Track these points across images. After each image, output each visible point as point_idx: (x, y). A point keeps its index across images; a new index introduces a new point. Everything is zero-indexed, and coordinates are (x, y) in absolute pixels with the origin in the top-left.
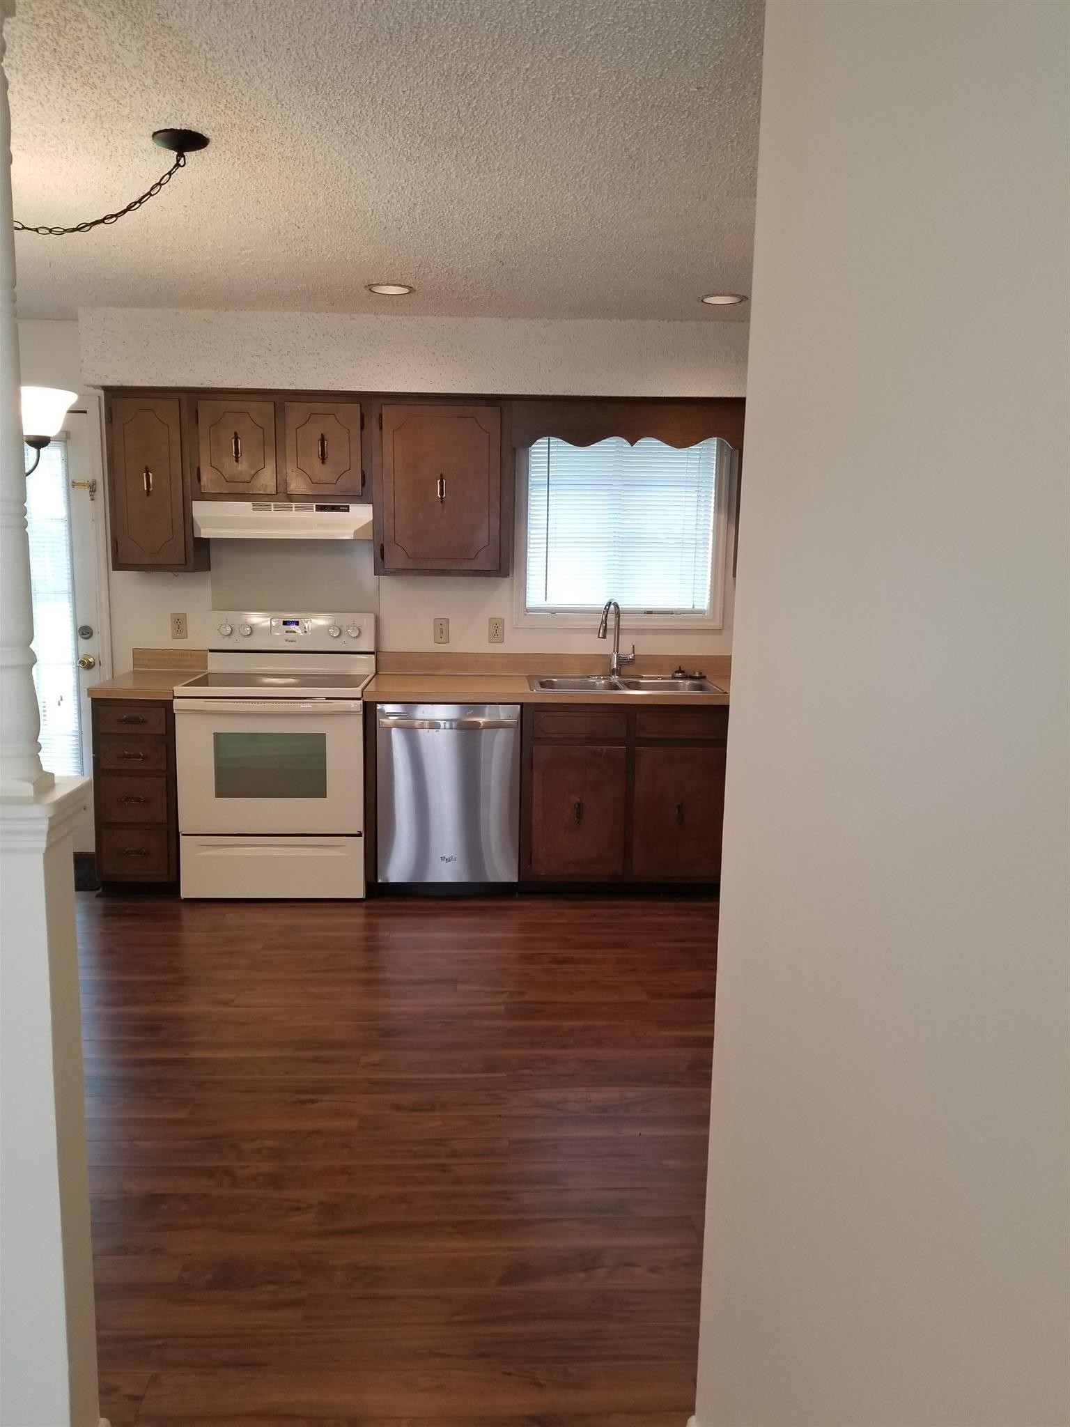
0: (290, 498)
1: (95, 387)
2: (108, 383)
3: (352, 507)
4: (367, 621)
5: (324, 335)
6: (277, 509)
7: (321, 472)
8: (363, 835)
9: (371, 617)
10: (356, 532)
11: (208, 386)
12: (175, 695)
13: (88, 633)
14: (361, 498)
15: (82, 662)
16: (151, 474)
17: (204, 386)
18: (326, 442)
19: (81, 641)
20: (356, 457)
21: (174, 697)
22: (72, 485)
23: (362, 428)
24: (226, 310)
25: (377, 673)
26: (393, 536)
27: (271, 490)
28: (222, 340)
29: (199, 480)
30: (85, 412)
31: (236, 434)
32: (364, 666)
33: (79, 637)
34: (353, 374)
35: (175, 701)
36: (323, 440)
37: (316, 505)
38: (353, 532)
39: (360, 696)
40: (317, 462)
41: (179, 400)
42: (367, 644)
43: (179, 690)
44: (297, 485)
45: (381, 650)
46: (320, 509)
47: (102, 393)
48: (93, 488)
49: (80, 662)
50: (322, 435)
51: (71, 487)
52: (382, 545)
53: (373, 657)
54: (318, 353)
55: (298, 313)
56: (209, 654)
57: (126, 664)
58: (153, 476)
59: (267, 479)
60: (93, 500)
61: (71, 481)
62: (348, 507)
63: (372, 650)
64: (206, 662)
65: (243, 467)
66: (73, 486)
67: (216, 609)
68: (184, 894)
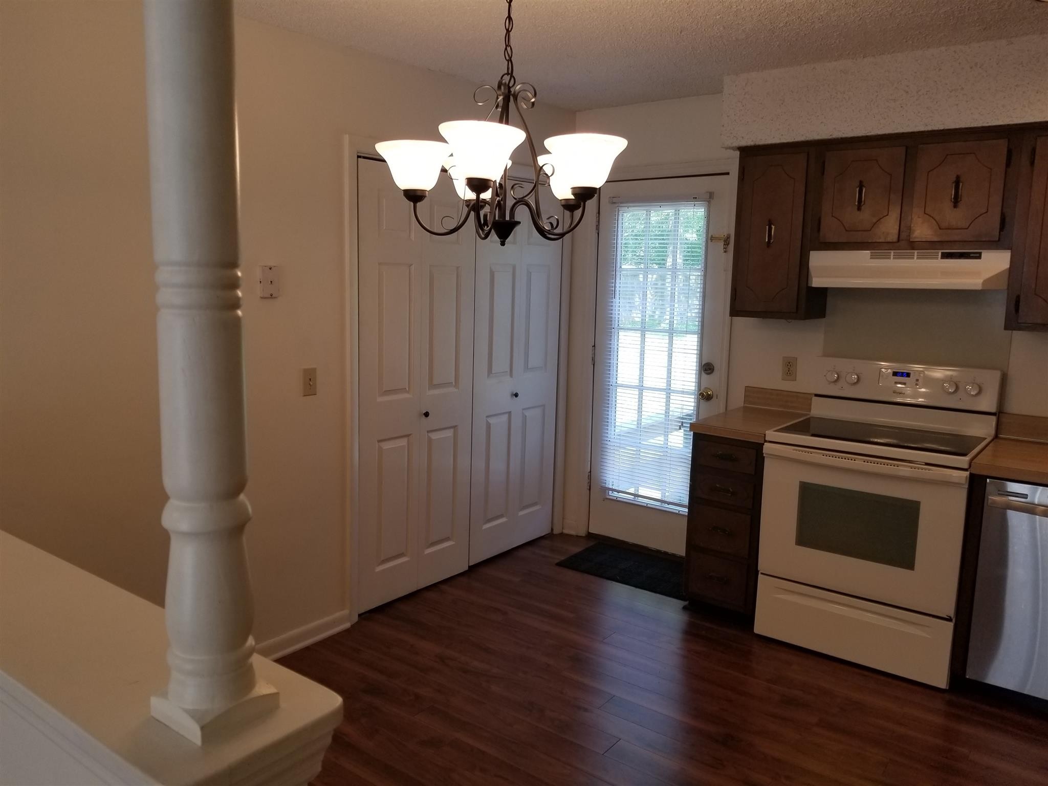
0: (913, 245)
1: (734, 149)
2: (743, 143)
3: (985, 254)
4: (991, 380)
5: (971, 68)
6: (897, 257)
7: (953, 217)
8: (954, 620)
9: (997, 375)
10: (986, 282)
11: (838, 136)
12: (766, 439)
13: (710, 369)
14: (996, 244)
15: (701, 394)
16: (773, 227)
17: (834, 136)
18: (961, 185)
19: (704, 375)
20: (996, 199)
21: (766, 441)
22: (711, 238)
23: (1008, 164)
24: (864, 57)
25: (996, 437)
26: (1033, 286)
27: (893, 237)
28: (856, 88)
29: (819, 230)
30: (728, 174)
31: (861, 182)
32: (982, 429)
33: (703, 373)
34: (1003, 106)
35: (766, 445)
36: (957, 182)
37: (942, 253)
38: (982, 281)
39: (966, 466)
40: (948, 205)
41: (808, 155)
42: (988, 403)
43: (771, 434)
44: (922, 231)
45: (1005, 411)
46: (946, 256)
47: (738, 153)
48: (726, 242)
49: (700, 394)
50: (958, 177)
51: (709, 241)
52: (1018, 297)
53: (994, 418)
54: (962, 89)
55: (943, 48)
56: (815, 399)
57: (738, 400)
58: (775, 228)
59: (890, 227)
60: (725, 252)
61: (710, 236)
62: (980, 254)
63: (993, 410)
64: (810, 405)
65: (866, 216)
66: (712, 240)
67: (826, 355)
68: (757, 630)
